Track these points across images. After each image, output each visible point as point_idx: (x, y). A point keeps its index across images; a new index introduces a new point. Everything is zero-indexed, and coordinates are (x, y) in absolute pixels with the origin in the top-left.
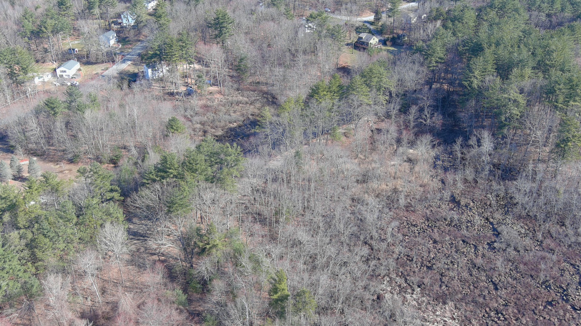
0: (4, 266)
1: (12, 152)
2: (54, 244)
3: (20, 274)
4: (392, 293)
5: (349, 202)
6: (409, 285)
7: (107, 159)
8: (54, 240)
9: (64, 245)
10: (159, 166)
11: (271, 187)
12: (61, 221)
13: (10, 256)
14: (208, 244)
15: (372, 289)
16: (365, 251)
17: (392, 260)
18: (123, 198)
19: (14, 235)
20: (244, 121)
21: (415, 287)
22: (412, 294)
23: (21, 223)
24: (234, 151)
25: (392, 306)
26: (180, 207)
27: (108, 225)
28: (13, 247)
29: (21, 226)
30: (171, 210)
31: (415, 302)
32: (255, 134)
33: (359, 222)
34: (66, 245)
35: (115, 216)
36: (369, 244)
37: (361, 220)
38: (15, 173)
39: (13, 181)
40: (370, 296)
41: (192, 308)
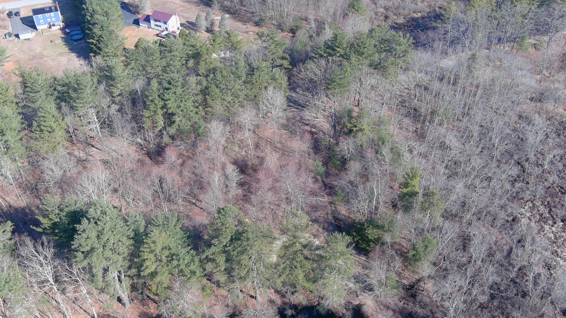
0: (181, 104)
1: (210, 6)
2: (223, 95)
3: (192, 114)
4: (530, 220)
5: (515, 118)
6: (552, 216)
7: (288, 28)
8: (224, 91)
10: (329, 43)
11: (436, 85)
12: (232, 76)
13: (186, 97)
14: (355, 126)
15: (510, 211)
16: (515, 171)
17: (541, 187)
18: (291, 67)
19: (193, 79)
20: (429, 13)
21: (558, 221)
22: (552, 226)
23: (201, 71)
24: (405, 41)
25: (525, 231)
26: (338, 86)
27: (271, 88)
28: (190, 90)
29: (200, 73)
30: (329, 87)
31: (552, 235)
32: (434, 28)
33: (519, 140)
34: (232, 98)
35: (279, 81)
36: (522, 167)
37: (522, 139)
38: (209, 26)
39: (206, 33)
40: (505, 216)
41: (327, 181)
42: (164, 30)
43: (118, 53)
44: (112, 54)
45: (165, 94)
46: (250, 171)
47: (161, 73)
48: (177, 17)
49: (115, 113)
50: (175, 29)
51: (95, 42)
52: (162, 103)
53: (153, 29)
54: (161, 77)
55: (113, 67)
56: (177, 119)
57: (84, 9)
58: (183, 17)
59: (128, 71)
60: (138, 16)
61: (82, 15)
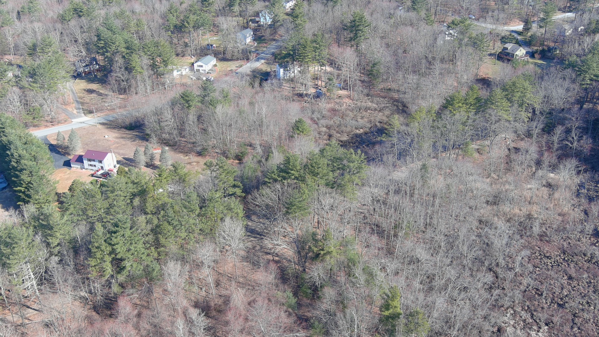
0: (130, 247)
1: (147, 140)
2: (176, 232)
3: (144, 257)
4: (515, 328)
5: (476, 223)
6: (535, 321)
7: (233, 155)
8: (177, 228)
9: (186, 234)
10: (282, 166)
11: (393, 199)
12: (185, 211)
13: (136, 239)
14: (323, 250)
15: (493, 321)
16: (489, 278)
17: (518, 291)
18: (245, 195)
19: (142, 219)
20: (370, 128)
21: (542, 324)
22: (538, 331)
23: (149, 208)
24: (357, 157)
26: (298, 209)
27: (228, 219)
28: (139, 231)
29: (148, 211)
30: (290, 211)
32: (381, 142)
33: (485, 246)
34: (187, 234)
35: (236, 211)
36: (494, 272)
37: (487, 244)
38: (148, 160)
39: (146, 168)
40: (490, 327)
41: (300, 313)
42: (100, 170)
43: (50, 199)
44: (43, 201)
45: (113, 239)
46: (214, 313)
47: (104, 215)
48: (113, 154)
49: (55, 266)
50: (112, 167)
51: (23, 189)
52: (109, 249)
53: (87, 169)
54: (105, 220)
55: (50, 215)
56: (127, 264)
57: (8, 155)
58: (119, 154)
59: (67, 217)
60: (69, 157)
61: (6, 162)
